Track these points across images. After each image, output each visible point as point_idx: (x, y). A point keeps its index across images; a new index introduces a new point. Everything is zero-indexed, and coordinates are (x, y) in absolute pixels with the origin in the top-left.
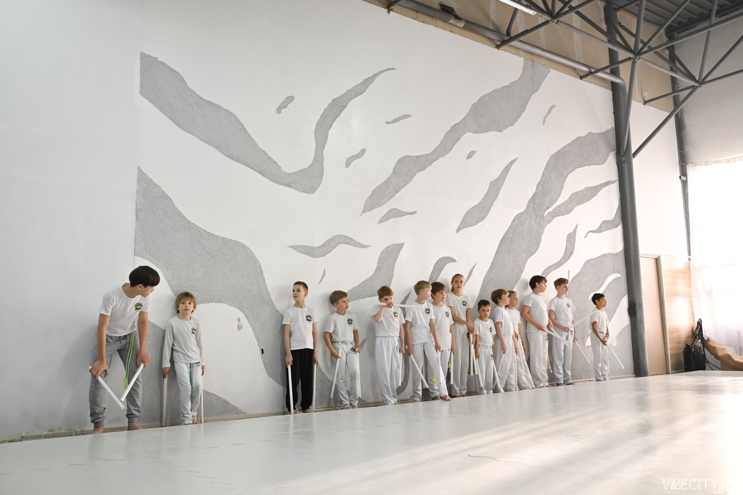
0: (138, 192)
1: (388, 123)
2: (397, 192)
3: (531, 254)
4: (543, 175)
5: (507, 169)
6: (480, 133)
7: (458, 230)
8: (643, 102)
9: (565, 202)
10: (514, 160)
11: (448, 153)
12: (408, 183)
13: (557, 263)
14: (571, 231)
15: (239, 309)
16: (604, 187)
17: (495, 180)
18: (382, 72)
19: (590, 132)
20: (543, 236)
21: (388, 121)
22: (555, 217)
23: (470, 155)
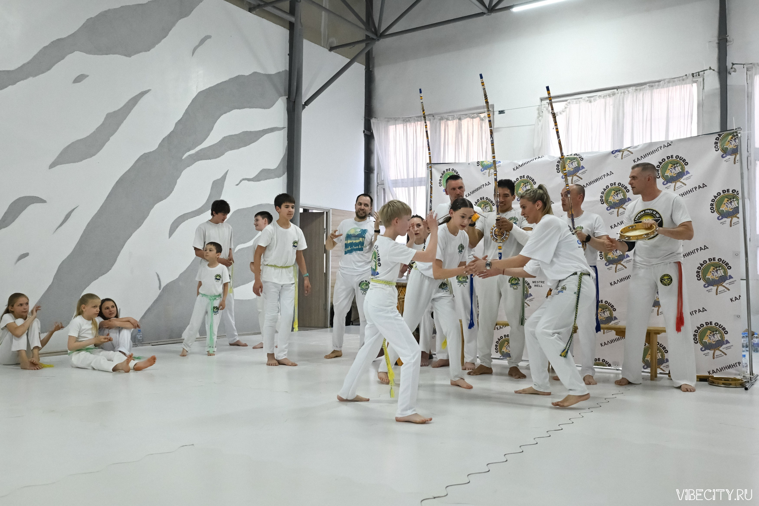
3: (161, 199)
4: (187, 112)
5: (134, 101)
6: (98, 55)
7: (53, 165)
8: (329, 48)
9: (213, 145)
10: (144, 92)
13: (196, 211)
14: (219, 176)
16: (268, 133)
17: (115, 112)
19: (256, 72)
20: (179, 181)
22: (198, 160)
23: (79, 79)
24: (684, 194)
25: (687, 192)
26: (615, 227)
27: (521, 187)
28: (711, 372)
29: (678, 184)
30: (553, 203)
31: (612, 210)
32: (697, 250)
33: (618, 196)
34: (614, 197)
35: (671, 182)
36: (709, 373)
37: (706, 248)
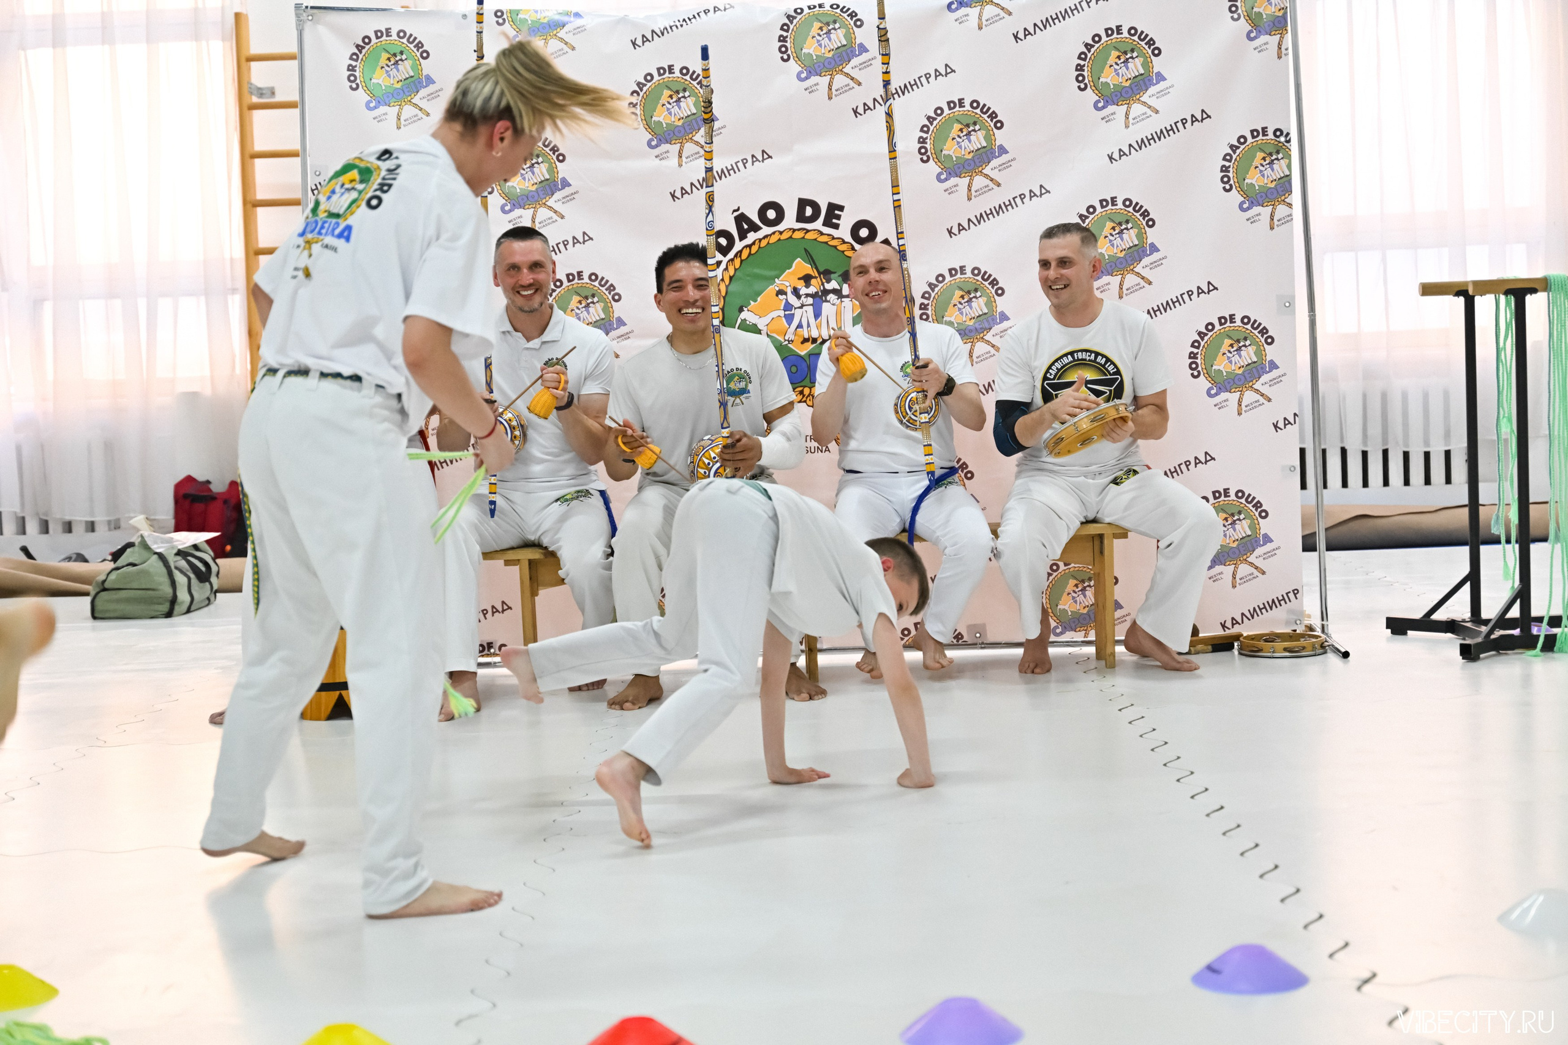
24: (1153, 138)
25: (1161, 131)
26: (960, 231)
27: (661, 102)
28: (1228, 624)
29: (1137, 109)
30: (770, 157)
31: (954, 181)
32: (1190, 293)
33: (970, 141)
34: (958, 143)
35: (1115, 99)
36: (1223, 626)
37: (1211, 288)
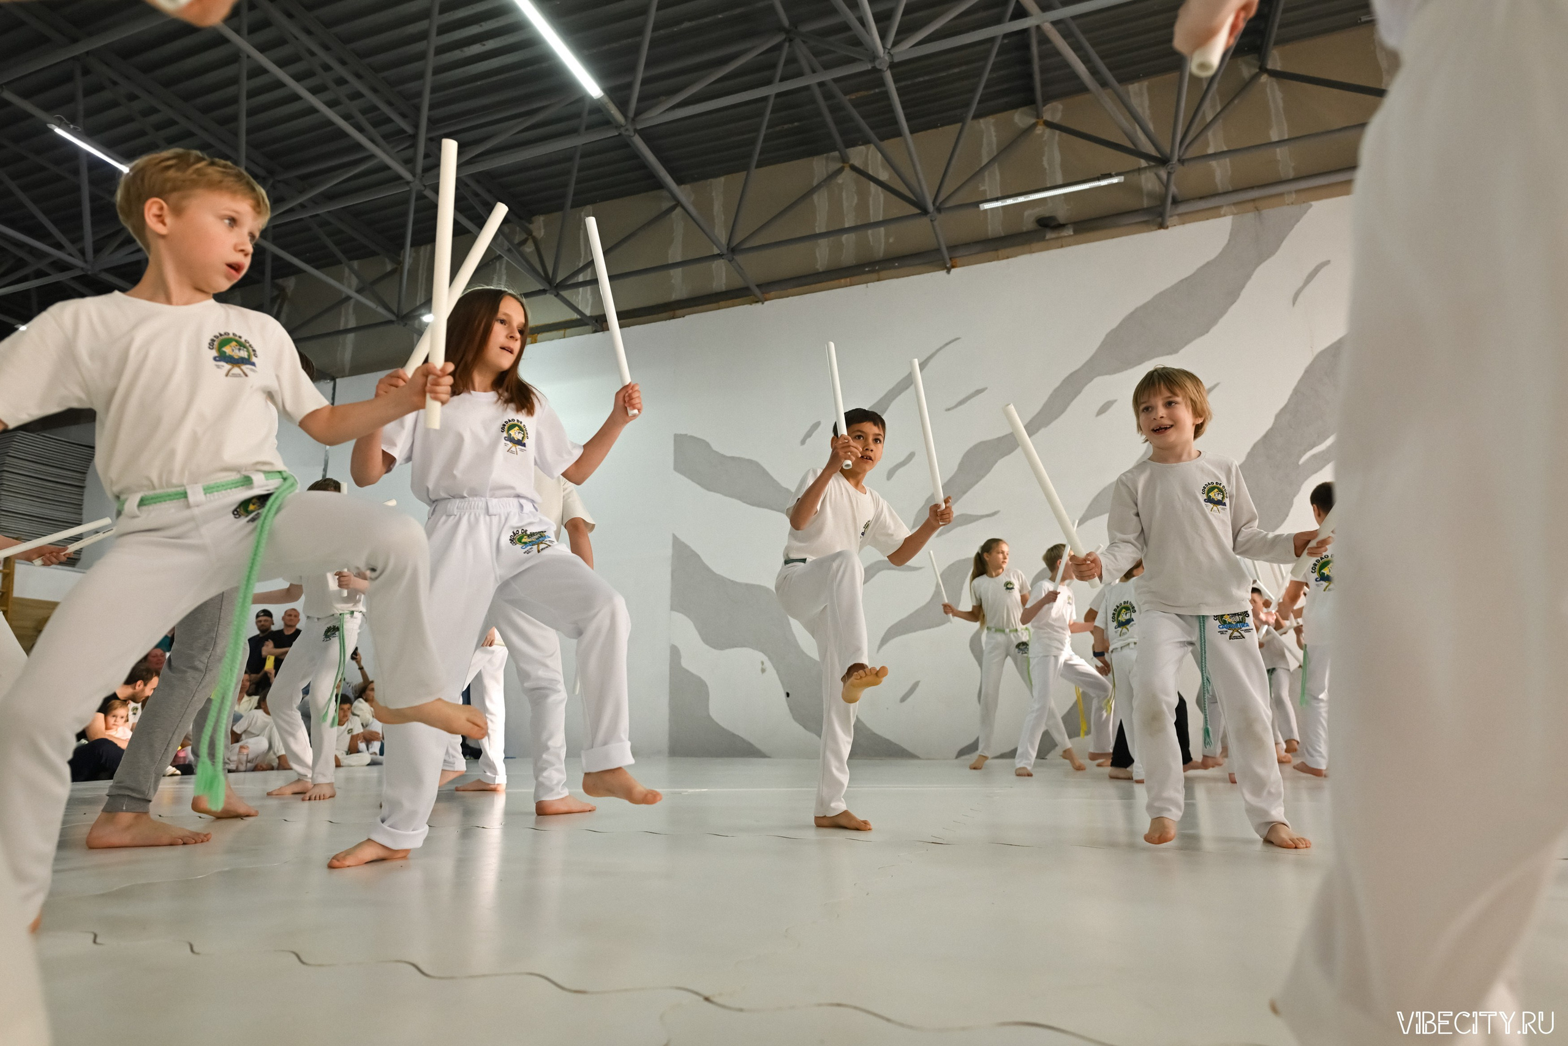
0: (673, 556)
1: (948, 410)
2: (964, 493)
4: (1296, 391)
6: (1126, 369)
7: (1082, 522)
11: (1056, 418)
12: (983, 476)
15: (763, 652)
18: (938, 351)
21: (949, 407)
23: (1102, 410)
